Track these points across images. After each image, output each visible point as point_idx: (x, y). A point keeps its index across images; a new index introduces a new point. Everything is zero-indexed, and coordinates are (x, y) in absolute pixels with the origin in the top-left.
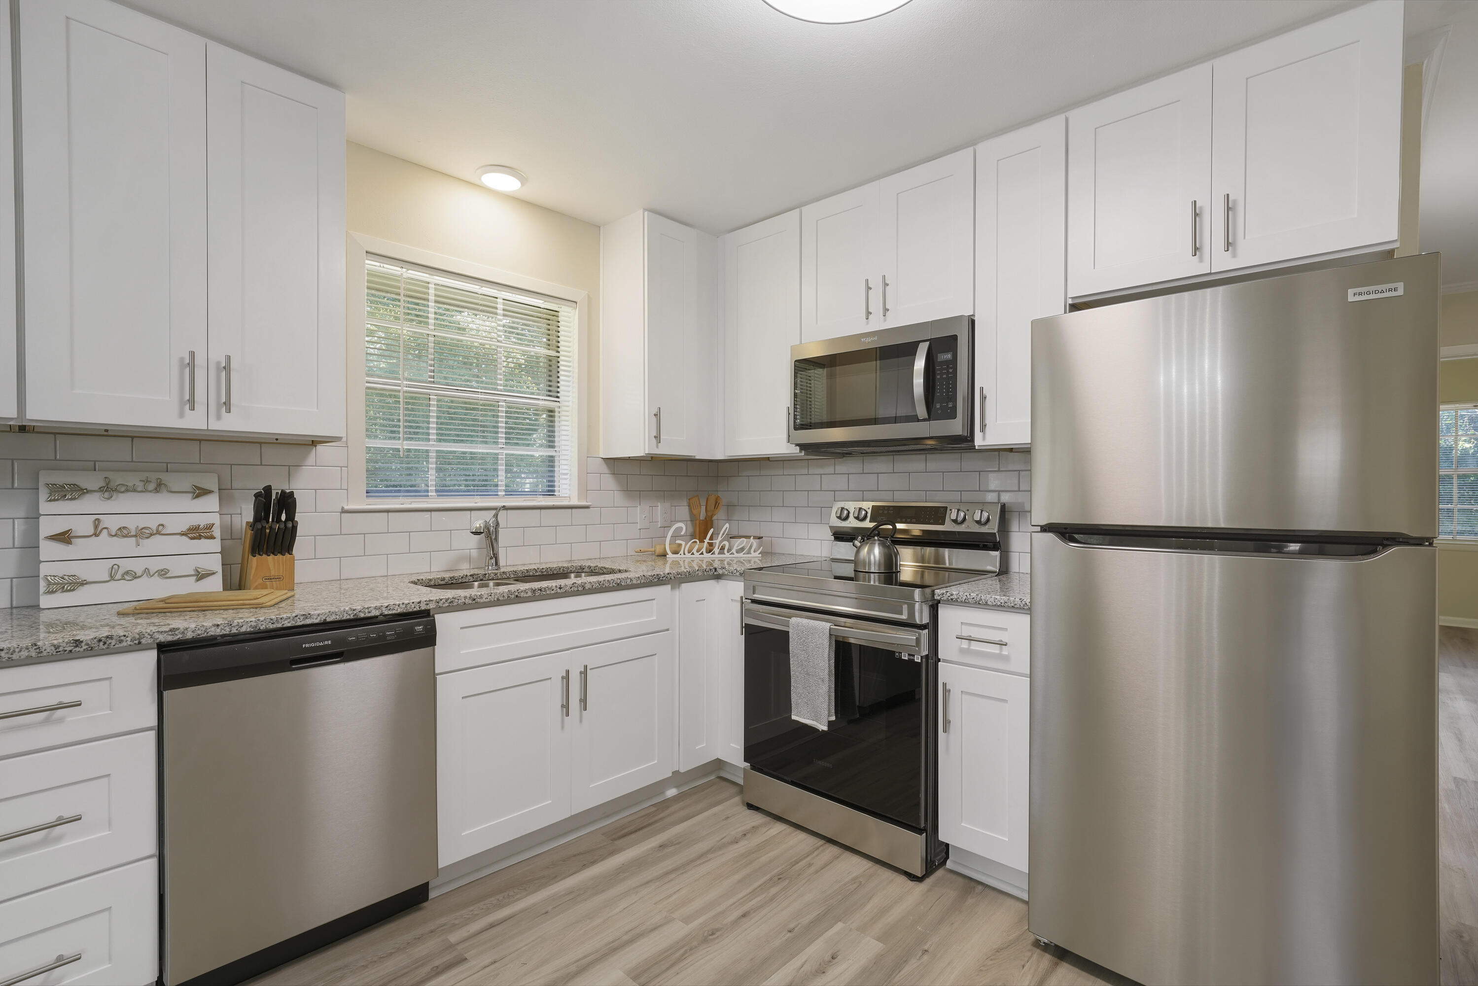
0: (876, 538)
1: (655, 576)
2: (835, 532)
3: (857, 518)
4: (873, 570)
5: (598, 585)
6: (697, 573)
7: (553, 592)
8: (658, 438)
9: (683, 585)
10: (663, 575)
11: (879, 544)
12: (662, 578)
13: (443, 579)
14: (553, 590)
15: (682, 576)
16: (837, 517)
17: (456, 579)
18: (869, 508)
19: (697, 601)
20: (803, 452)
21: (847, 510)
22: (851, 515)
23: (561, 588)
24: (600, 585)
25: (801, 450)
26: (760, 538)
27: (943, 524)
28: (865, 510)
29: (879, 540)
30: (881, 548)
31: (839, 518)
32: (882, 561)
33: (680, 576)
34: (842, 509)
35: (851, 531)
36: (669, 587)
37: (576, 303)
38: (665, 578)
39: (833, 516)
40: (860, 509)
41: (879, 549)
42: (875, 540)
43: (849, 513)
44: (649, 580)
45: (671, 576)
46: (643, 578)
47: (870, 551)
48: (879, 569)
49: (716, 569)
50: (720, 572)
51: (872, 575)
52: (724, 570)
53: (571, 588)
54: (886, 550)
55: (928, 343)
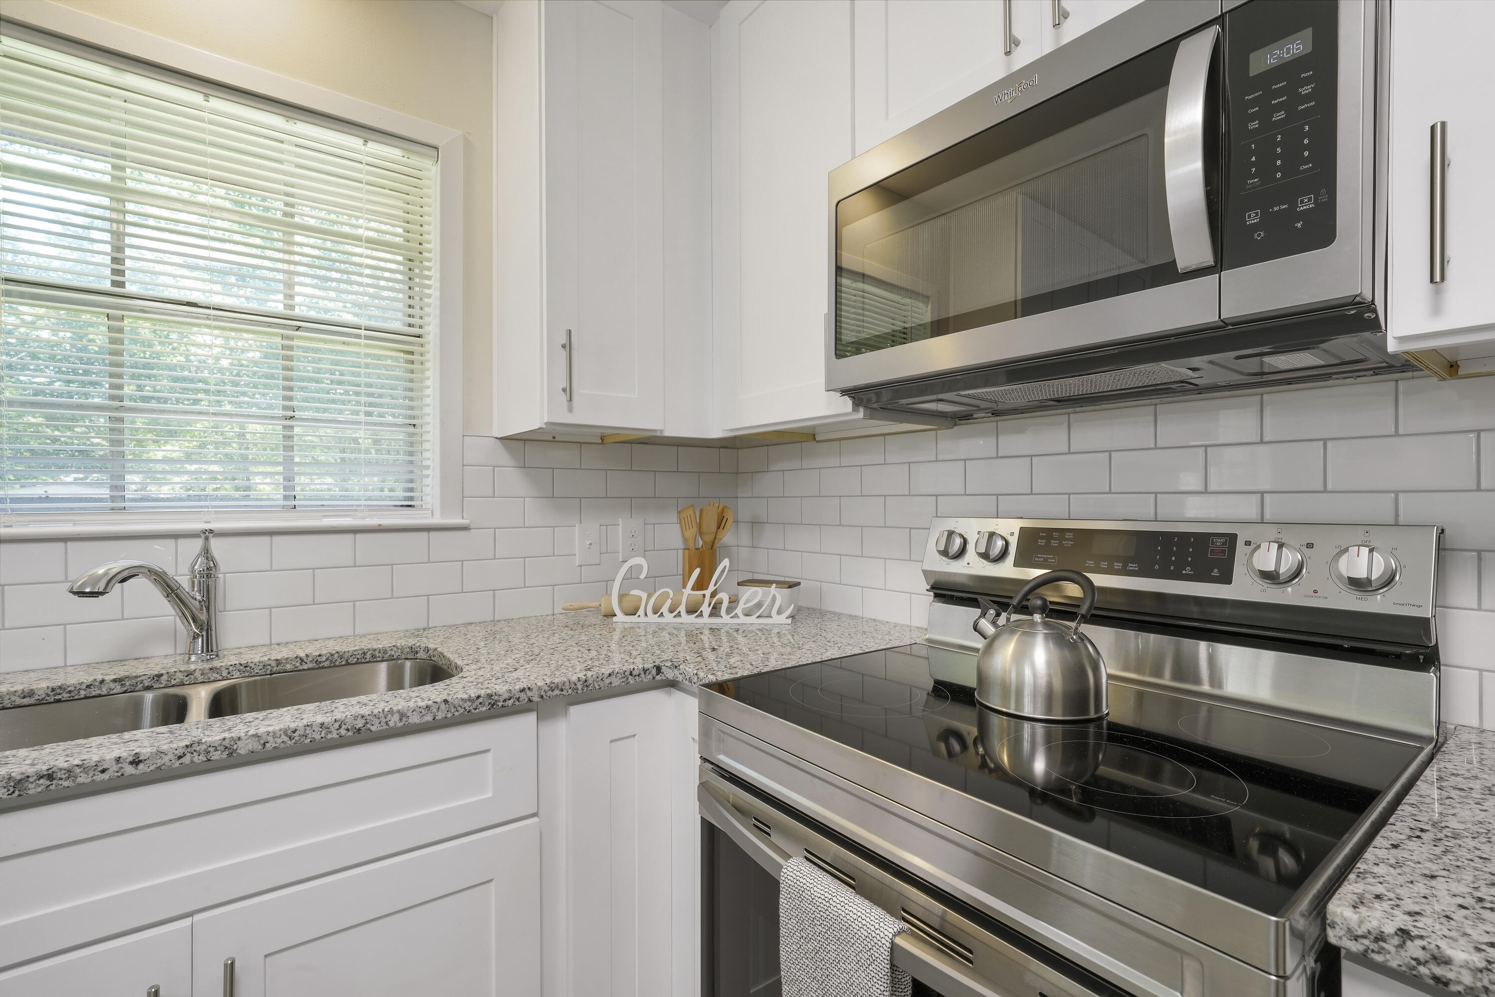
0: (1037, 617)
1: (481, 700)
2: (935, 583)
3: (985, 556)
4: (1027, 712)
5: (286, 739)
6: (607, 681)
7: (105, 776)
8: (569, 391)
9: (573, 709)
10: (506, 696)
11: (1046, 637)
12: (505, 701)
13: (31, 694)
14: (103, 771)
15: (564, 693)
16: (940, 552)
17: (70, 692)
18: (1012, 534)
19: (612, 741)
20: (862, 410)
21: (961, 536)
22: (971, 548)
23: (140, 761)
24: (291, 738)
25: (857, 404)
26: (791, 585)
27: (1226, 578)
28: (1003, 538)
29: (1046, 625)
30: (1051, 645)
31: (945, 553)
32: (1058, 684)
33: (557, 692)
34: (951, 534)
35: (971, 584)
36: (532, 717)
37: (437, 148)
38: (511, 701)
39: (932, 549)
40: (992, 535)
41: (1048, 650)
42: (1033, 624)
43: (965, 542)
44: (463, 710)
45: (529, 693)
46: (443, 706)
47: (1022, 655)
48: (1049, 709)
49: (659, 669)
50: (669, 674)
51: (1027, 726)
52: (676, 672)
53: (180, 757)
54: (1067, 653)
55: (1215, 29)
